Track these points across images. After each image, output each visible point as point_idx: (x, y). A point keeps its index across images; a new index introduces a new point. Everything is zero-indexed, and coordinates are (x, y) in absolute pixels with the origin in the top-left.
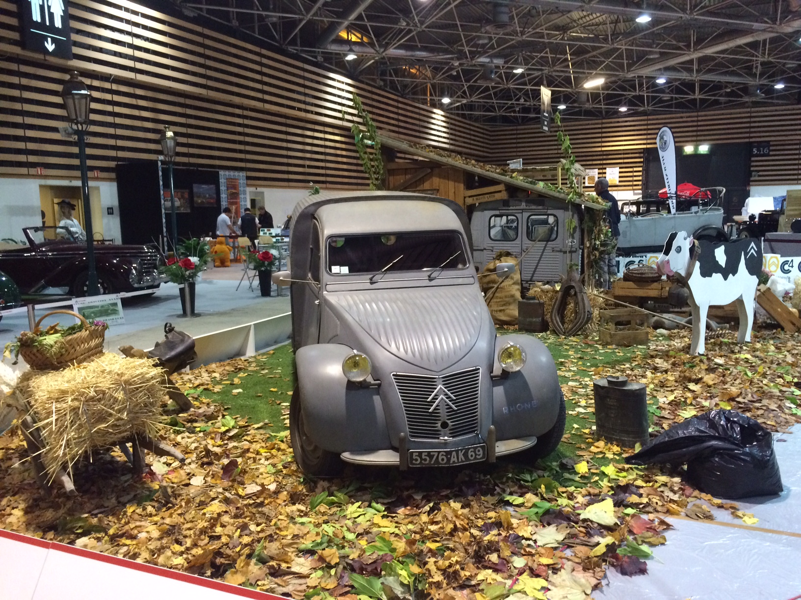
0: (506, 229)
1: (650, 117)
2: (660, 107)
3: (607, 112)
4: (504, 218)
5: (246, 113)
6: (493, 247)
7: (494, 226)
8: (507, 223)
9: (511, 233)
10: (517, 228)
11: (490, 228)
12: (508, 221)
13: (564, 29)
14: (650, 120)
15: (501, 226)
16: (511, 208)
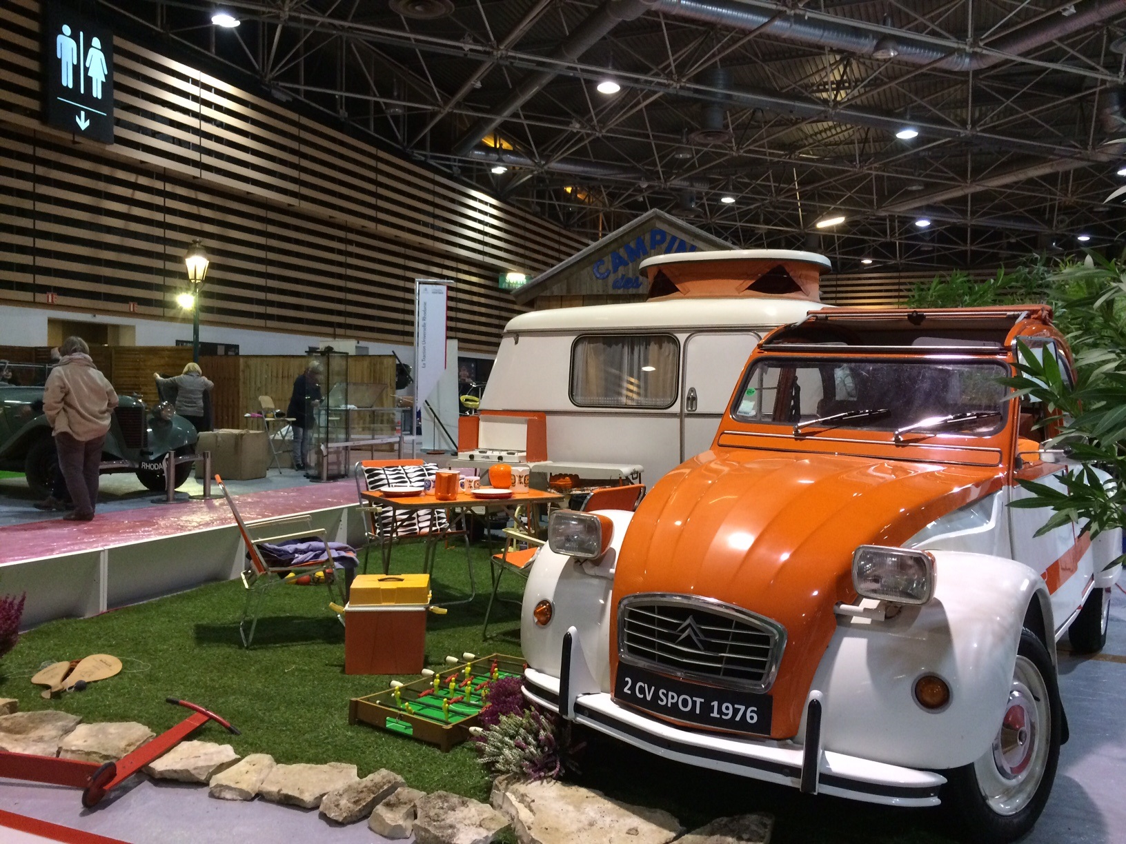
1: (903, 274)
2: (916, 261)
3: (843, 265)
5: (351, 236)
13: (792, 147)
14: (902, 277)
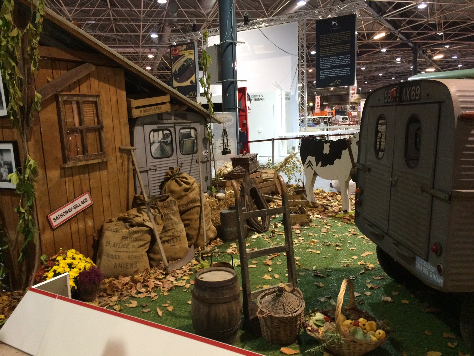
0: (163, 144)
4: (161, 132)
6: (155, 166)
7: (154, 142)
8: (164, 138)
9: (168, 148)
10: (171, 142)
11: (151, 144)
12: (164, 135)
15: (159, 142)
16: (164, 122)
